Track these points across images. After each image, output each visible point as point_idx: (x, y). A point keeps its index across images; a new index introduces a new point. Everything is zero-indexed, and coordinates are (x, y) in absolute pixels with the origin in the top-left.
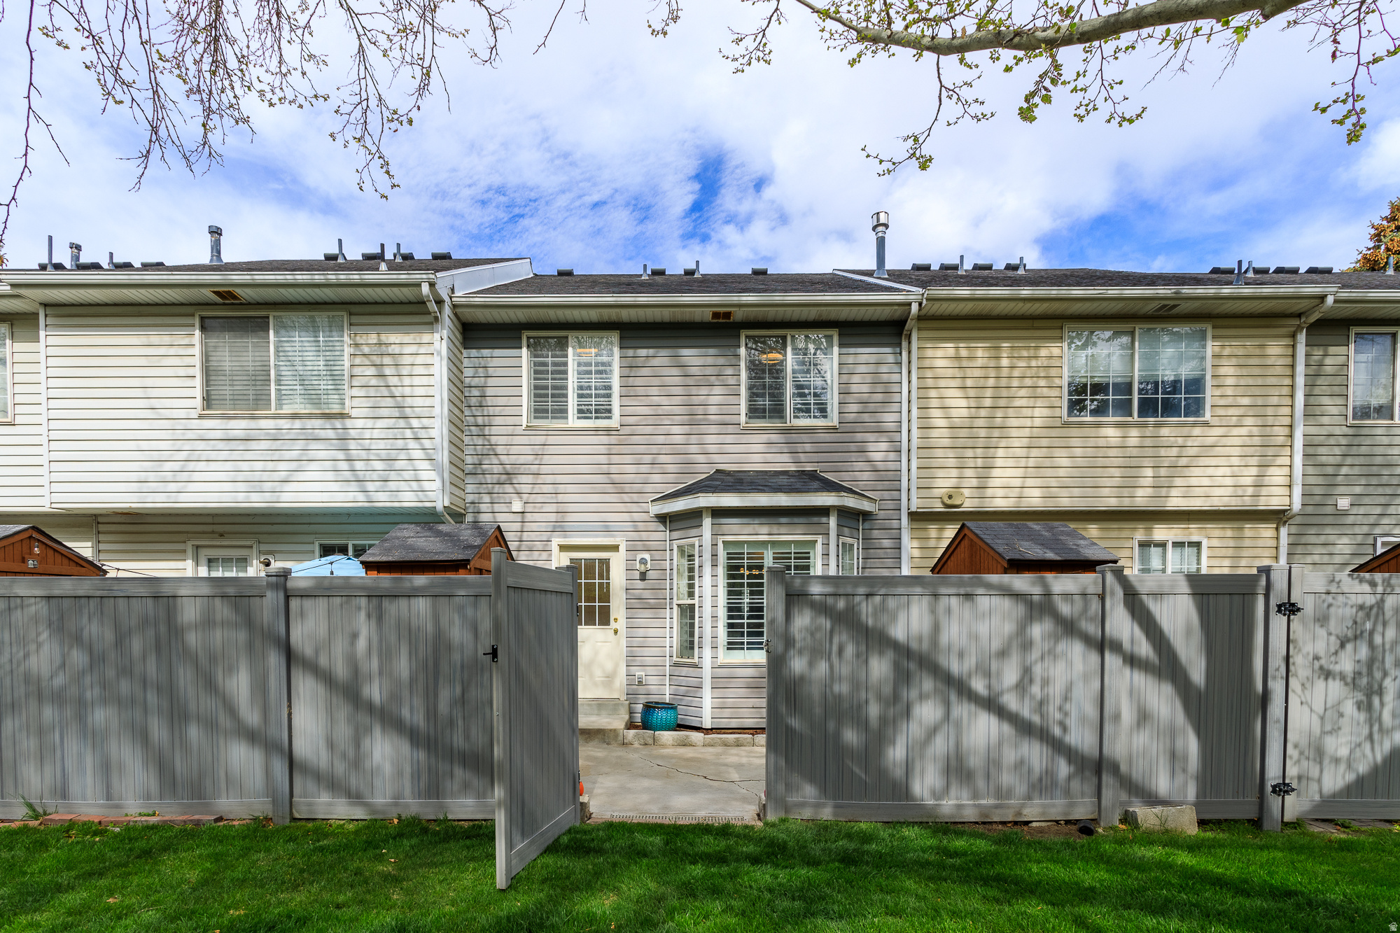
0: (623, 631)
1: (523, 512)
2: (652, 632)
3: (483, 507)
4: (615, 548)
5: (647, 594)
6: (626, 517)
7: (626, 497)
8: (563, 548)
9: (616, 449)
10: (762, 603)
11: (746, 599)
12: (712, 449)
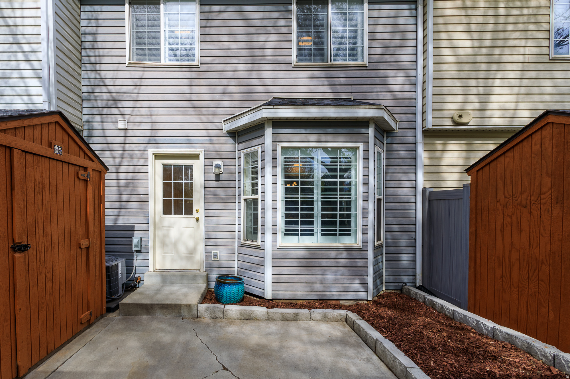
0: (202, 220)
1: (126, 129)
2: (223, 220)
3: (96, 125)
4: (196, 157)
5: (219, 191)
6: (204, 133)
7: (204, 118)
8: (158, 157)
9: (195, 82)
10: (313, 198)
11: (300, 194)
12: (269, 82)
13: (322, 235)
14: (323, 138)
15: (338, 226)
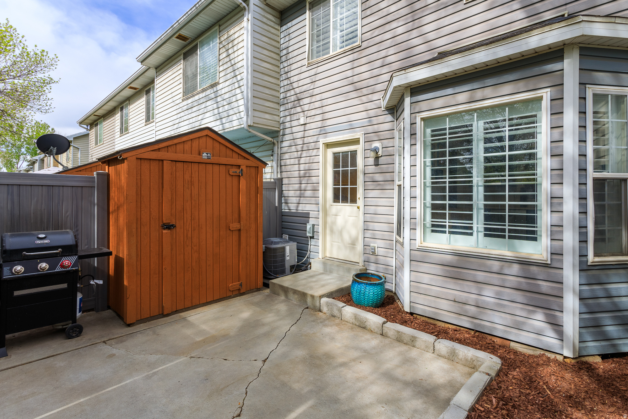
0: (362, 208)
1: (306, 124)
2: (380, 210)
3: (288, 125)
4: (356, 142)
5: (378, 177)
6: (364, 115)
7: (364, 99)
8: (328, 145)
9: (356, 63)
10: (471, 182)
11: (447, 178)
12: (431, 36)
13: (486, 235)
14: (479, 94)
15: (507, 223)
